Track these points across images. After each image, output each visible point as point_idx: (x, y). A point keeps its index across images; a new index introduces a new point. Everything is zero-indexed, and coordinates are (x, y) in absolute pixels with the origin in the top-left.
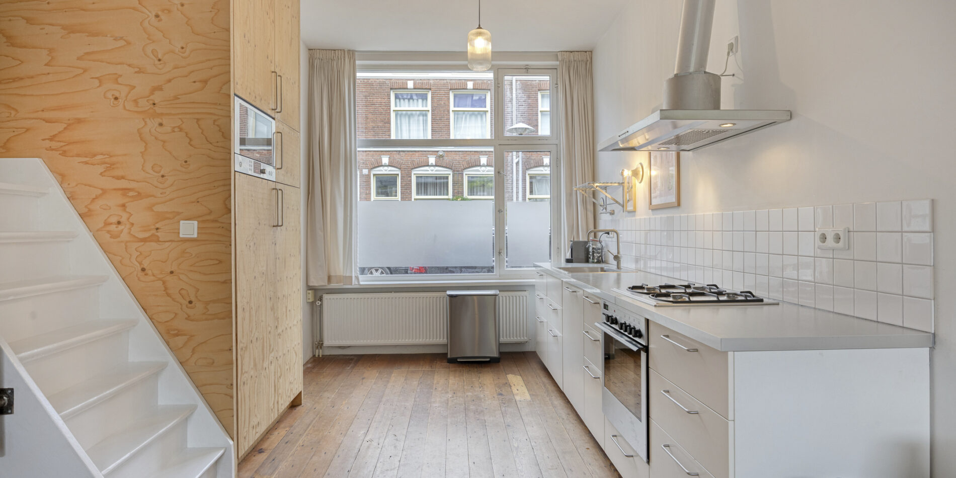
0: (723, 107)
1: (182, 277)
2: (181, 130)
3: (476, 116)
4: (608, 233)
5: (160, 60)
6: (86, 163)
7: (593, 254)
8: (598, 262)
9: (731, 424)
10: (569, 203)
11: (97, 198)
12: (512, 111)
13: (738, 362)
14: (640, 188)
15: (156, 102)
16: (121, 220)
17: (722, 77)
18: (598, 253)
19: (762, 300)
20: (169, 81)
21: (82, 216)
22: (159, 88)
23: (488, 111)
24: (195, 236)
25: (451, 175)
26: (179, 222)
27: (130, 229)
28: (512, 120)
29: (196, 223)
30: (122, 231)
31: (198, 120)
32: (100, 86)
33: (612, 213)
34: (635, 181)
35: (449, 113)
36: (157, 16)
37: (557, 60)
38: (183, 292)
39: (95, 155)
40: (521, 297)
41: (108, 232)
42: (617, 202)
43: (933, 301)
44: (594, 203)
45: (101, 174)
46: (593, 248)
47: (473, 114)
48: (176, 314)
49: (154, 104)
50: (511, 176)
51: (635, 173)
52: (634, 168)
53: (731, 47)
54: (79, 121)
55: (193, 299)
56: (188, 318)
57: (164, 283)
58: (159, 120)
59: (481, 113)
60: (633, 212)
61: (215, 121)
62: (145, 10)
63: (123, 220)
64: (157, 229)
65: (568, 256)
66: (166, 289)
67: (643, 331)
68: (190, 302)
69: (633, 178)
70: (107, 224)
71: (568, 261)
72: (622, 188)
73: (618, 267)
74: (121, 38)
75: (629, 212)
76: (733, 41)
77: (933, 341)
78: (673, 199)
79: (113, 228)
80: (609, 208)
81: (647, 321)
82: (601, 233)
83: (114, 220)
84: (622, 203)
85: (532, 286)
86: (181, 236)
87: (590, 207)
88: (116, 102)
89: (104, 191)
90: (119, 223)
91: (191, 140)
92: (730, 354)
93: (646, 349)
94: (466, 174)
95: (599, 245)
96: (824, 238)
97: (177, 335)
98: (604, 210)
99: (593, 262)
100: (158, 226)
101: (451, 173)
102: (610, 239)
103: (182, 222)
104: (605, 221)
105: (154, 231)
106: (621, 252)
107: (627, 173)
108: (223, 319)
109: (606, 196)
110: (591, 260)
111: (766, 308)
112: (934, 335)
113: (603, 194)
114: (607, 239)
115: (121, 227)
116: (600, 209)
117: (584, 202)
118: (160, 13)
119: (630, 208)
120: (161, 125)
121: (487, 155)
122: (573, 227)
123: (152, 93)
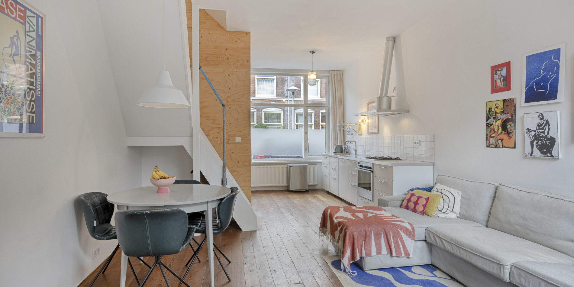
0: (392, 109)
1: (236, 154)
2: (236, 110)
3: (269, 81)
4: (350, 142)
5: (230, 88)
6: (207, 119)
7: (344, 150)
8: (346, 153)
9: (393, 181)
10: (334, 130)
11: (211, 130)
12: (288, 80)
13: (395, 168)
14: (364, 127)
15: (228, 101)
16: (218, 137)
17: (392, 97)
18: (346, 149)
19: (401, 159)
20: (232, 95)
21: (206, 135)
22: (229, 97)
23: (275, 79)
24: (240, 142)
25: (256, 112)
26: (235, 138)
27: (220, 140)
28: (288, 84)
29: (240, 138)
30: (218, 140)
31: (241, 107)
32: (212, 96)
33: (352, 135)
34: (362, 124)
35: (255, 79)
36: (229, 75)
37: (330, 73)
38: (236, 159)
39: (210, 117)
40: (315, 167)
41: (214, 140)
42: (354, 130)
43: (433, 156)
44: (344, 130)
45: (212, 123)
46: (344, 148)
47: (267, 80)
48: (234, 166)
49: (228, 102)
50: (287, 113)
51: (363, 121)
52: (362, 119)
53: (394, 88)
54: (205, 107)
55: (239, 161)
56: (238, 167)
57: (231, 156)
58: (229, 107)
59: (271, 80)
60: (361, 135)
61: (246, 107)
62: (225, 73)
63: (219, 137)
64: (229, 140)
65: (334, 150)
66: (231, 158)
67: (372, 167)
68: (238, 162)
69: (361, 122)
70: (214, 138)
71: (334, 153)
72: (356, 126)
73: (356, 154)
74: (218, 81)
75: (359, 134)
76: (395, 87)
77: (434, 164)
78: (376, 131)
79: (215, 139)
80: (350, 133)
81: (373, 164)
82: (347, 142)
83: (216, 137)
84: (356, 131)
85: (321, 163)
86: (236, 142)
87: (342, 132)
88: (216, 101)
89: (213, 128)
90: (217, 138)
91: (239, 113)
92: (393, 167)
93: (373, 172)
94: (264, 112)
95: (346, 147)
96: (415, 143)
97: (234, 172)
98: (348, 133)
99: (344, 153)
100: (229, 139)
101: (256, 111)
102: (351, 144)
103: (236, 138)
104: (348, 137)
105: (228, 140)
106: (357, 149)
107: (360, 121)
108: (248, 167)
109: (349, 127)
110: (343, 152)
111: (402, 161)
112: (434, 163)
113: (347, 127)
114: (349, 144)
115: (218, 139)
116: (346, 133)
117: (340, 130)
118: (230, 74)
119: (360, 133)
120: (230, 108)
121: (274, 102)
122: (336, 140)
123: (227, 99)
